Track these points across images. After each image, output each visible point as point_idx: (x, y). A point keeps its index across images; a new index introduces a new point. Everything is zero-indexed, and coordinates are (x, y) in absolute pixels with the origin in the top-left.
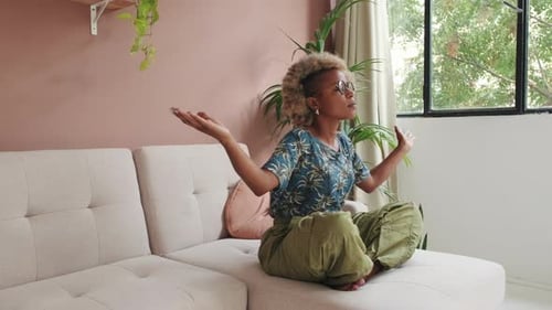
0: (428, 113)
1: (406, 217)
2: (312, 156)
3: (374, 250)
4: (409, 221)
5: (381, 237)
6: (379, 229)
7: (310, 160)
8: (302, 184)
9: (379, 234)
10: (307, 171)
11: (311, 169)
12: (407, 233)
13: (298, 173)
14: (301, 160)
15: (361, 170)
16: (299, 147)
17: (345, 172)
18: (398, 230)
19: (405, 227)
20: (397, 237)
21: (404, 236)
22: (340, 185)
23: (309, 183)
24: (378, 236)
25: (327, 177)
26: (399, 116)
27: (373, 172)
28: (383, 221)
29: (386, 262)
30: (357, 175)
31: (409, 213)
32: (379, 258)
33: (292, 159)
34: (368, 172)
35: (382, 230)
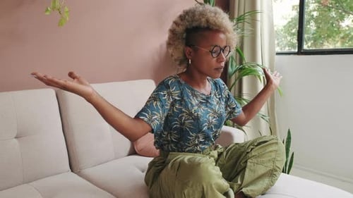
0: (301, 52)
1: (271, 152)
2: (182, 101)
3: (239, 182)
4: (273, 155)
5: (247, 170)
6: (246, 162)
7: (181, 105)
8: (176, 125)
9: (245, 167)
10: (178, 114)
11: (182, 112)
12: (270, 166)
13: (171, 116)
14: (173, 105)
15: (234, 108)
16: (170, 94)
17: (215, 112)
18: (262, 163)
19: (269, 160)
20: (261, 170)
21: (268, 169)
22: (210, 123)
23: (181, 124)
24: (245, 168)
25: (197, 119)
26: (278, 54)
27: (245, 109)
28: (250, 155)
29: (250, 193)
30: (231, 113)
31: (274, 148)
32: (244, 190)
33: (162, 106)
34: (241, 109)
35: (249, 164)
